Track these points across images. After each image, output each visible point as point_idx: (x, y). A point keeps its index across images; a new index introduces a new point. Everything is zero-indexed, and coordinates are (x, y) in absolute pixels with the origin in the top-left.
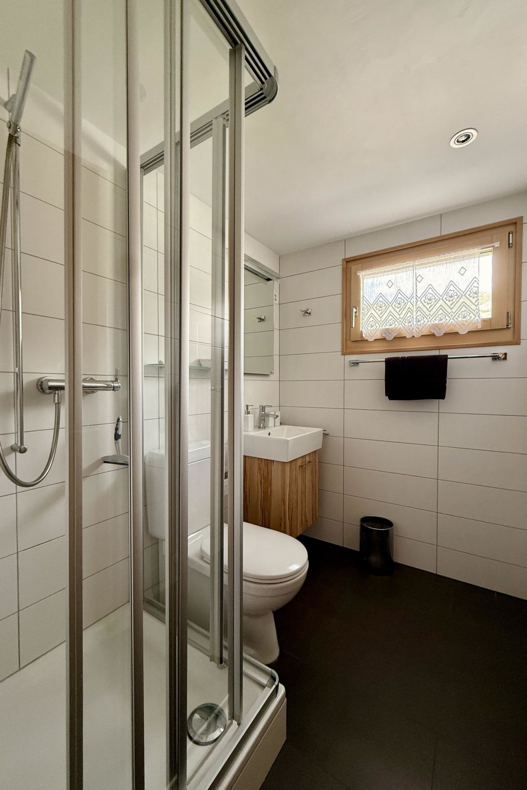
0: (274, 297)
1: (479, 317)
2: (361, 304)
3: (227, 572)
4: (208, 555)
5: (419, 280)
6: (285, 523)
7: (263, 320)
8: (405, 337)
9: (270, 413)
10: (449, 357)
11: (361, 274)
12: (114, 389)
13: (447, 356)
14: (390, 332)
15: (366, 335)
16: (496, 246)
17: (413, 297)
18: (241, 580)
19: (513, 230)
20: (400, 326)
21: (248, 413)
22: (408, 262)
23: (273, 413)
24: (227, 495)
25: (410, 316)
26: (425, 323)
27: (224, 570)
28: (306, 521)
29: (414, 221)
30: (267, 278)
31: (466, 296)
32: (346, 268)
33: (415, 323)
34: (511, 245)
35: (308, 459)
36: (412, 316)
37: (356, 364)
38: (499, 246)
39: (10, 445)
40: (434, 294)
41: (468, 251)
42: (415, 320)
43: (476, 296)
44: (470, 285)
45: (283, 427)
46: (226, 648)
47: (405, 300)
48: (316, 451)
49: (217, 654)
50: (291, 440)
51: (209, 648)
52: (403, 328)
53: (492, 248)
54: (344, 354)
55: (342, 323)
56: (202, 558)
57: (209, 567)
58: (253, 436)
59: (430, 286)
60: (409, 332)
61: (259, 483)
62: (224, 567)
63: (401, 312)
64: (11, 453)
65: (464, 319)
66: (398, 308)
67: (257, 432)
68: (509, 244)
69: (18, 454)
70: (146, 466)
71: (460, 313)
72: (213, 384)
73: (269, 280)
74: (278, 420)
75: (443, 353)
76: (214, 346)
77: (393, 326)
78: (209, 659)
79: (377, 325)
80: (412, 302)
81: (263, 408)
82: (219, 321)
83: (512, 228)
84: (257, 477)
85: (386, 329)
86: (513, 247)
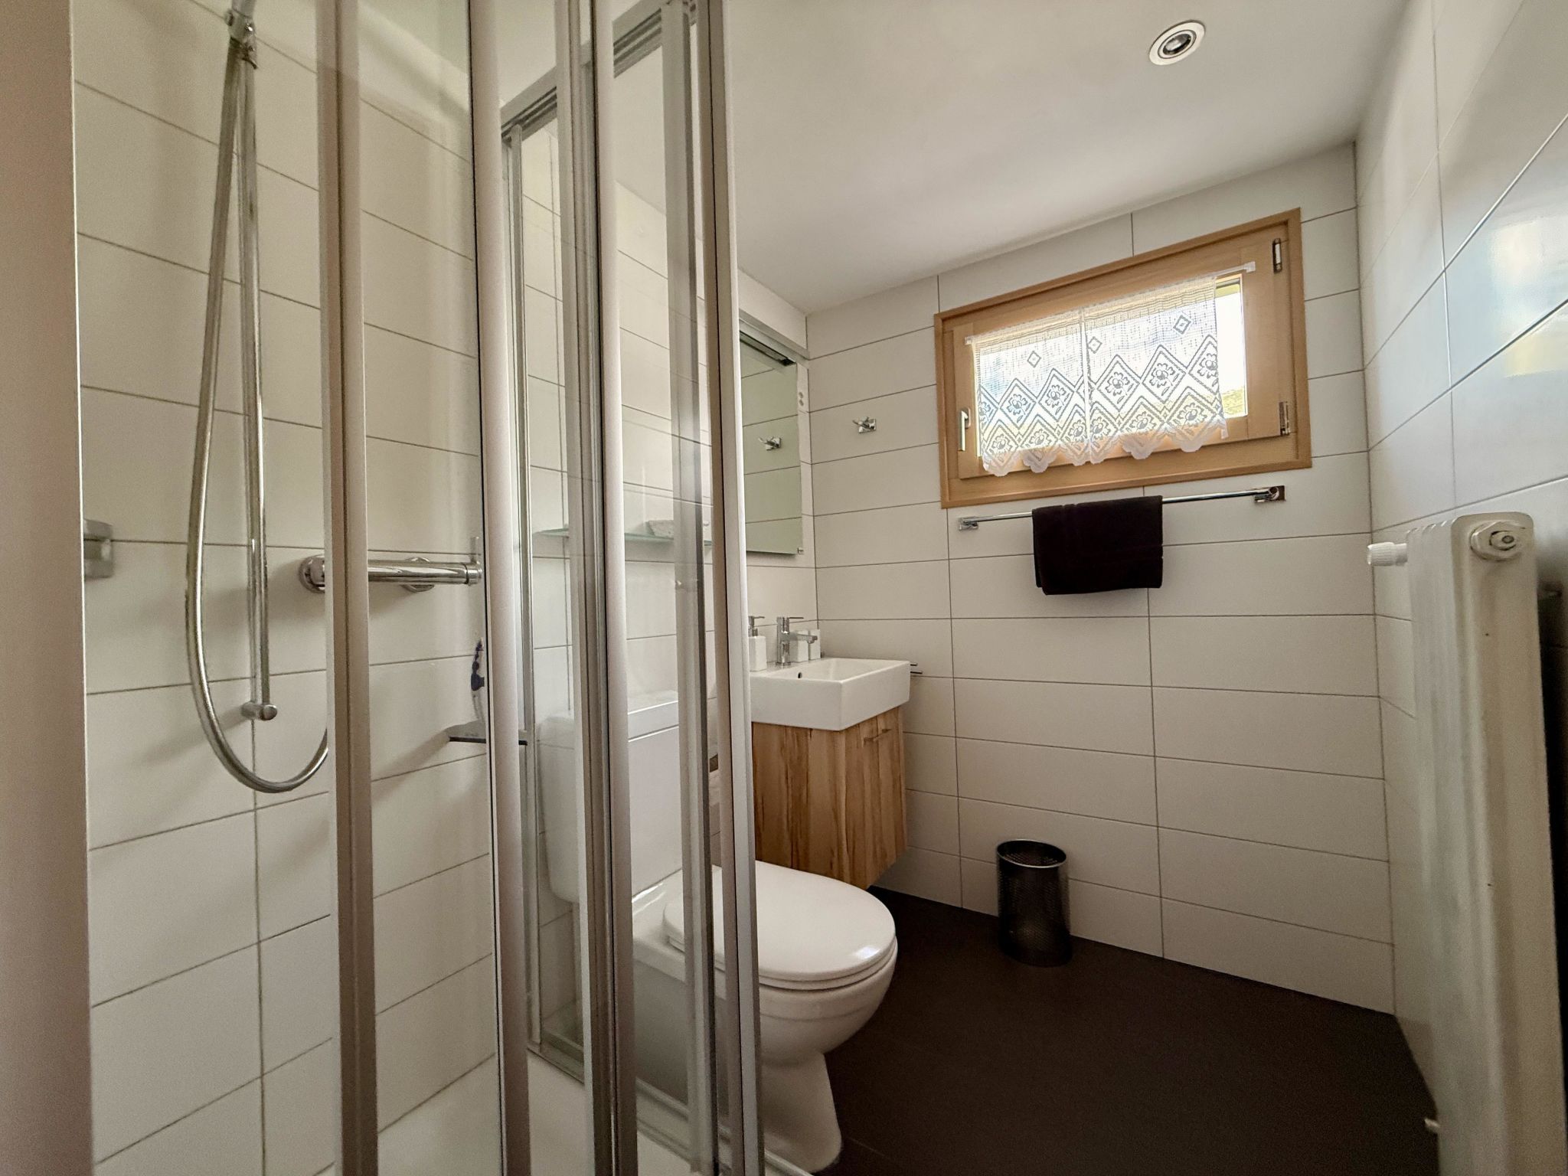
0: (799, 398)
1: (1222, 416)
2: (977, 403)
3: (723, 968)
4: (679, 934)
5: (1094, 349)
6: (840, 858)
7: (778, 446)
8: (1072, 465)
9: (800, 633)
10: (1164, 500)
11: (974, 342)
12: (468, 580)
13: (1160, 497)
14: (1039, 455)
15: (990, 464)
16: (1249, 270)
17: (1083, 382)
18: (756, 986)
19: (1283, 239)
20: (1059, 442)
21: (754, 633)
22: (1070, 312)
23: (806, 633)
24: (717, 805)
25: (1080, 421)
26: (1111, 434)
27: (716, 965)
28: (884, 855)
29: (1077, 231)
30: (782, 358)
31: (1191, 375)
32: (943, 333)
33: (1089, 434)
34: (1278, 267)
35: (881, 725)
36: (1083, 421)
37: (971, 525)
38: (1254, 269)
39: (242, 704)
40: (1125, 375)
41: (1192, 283)
42: (1088, 430)
43: (1213, 372)
44: (1200, 352)
45: (826, 661)
46: (727, 1141)
47: (1066, 389)
48: (898, 707)
49: (706, 1156)
50: (847, 683)
51: (687, 1142)
52: (1066, 447)
53: (1240, 275)
54: (946, 506)
55: (941, 443)
56: (667, 941)
57: (681, 959)
58: (766, 681)
59: (1117, 359)
60: (1079, 453)
61: (784, 777)
62: (716, 958)
63: (1059, 413)
64: (242, 721)
65: (1191, 422)
66: (1053, 406)
67: (774, 673)
68: (1275, 265)
69: (259, 723)
70: (541, 746)
71: (1181, 408)
72: (681, 574)
73: (786, 362)
74: (816, 647)
75: (1151, 492)
76: (680, 499)
77: (1046, 442)
78: (687, 1166)
79: (1012, 443)
80: (1082, 394)
81: (785, 623)
82: (689, 447)
83: (1278, 233)
84: (777, 765)
85: (1030, 450)
86: (1285, 270)
